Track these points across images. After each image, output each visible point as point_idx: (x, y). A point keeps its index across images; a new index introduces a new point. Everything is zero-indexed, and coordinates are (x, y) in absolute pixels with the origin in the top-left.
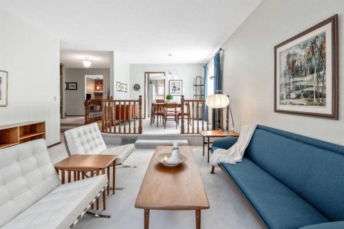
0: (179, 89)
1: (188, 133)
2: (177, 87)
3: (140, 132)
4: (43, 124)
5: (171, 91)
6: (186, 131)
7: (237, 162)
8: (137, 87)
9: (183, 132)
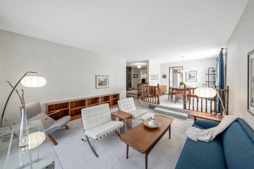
0: (194, 77)
1: (189, 109)
2: (192, 76)
3: (158, 103)
4: (119, 94)
5: (187, 78)
6: (187, 108)
7: (198, 140)
8: (164, 77)
9: (185, 108)
